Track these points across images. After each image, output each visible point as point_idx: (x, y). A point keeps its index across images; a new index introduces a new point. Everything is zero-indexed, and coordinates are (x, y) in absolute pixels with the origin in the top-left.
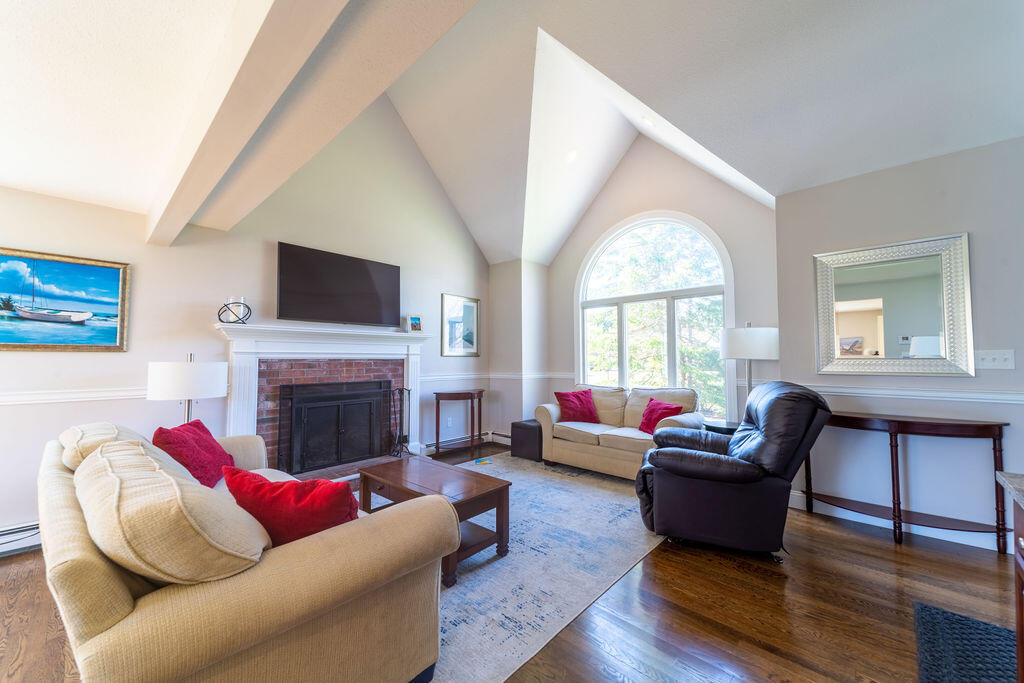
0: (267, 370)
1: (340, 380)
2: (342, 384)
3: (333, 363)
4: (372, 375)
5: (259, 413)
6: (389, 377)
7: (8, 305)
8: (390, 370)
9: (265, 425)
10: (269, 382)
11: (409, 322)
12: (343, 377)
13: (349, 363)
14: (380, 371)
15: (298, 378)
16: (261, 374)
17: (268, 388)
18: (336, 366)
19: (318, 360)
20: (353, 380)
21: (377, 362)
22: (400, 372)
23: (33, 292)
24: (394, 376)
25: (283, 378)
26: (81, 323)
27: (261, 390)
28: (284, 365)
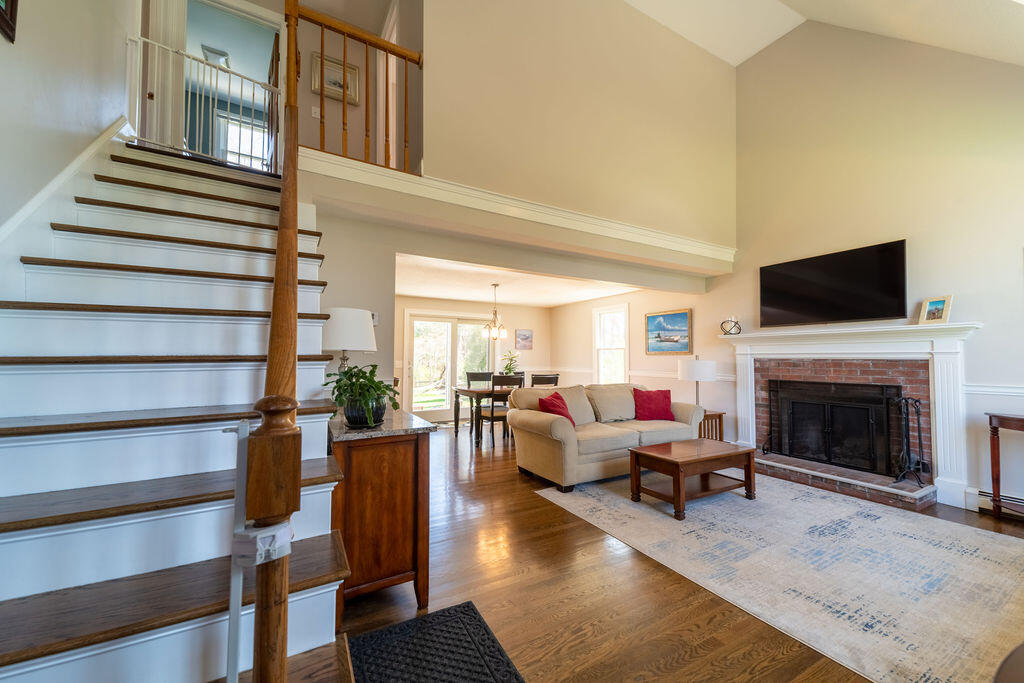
0: (761, 367)
1: (827, 380)
2: (830, 384)
3: (819, 364)
4: (871, 377)
5: (756, 399)
6: (901, 380)
7: (659, 336)
8: (903, 373)
9: (761, 409)
10: (762, 376)
11: (926, 308)
12: (830, 377)
13: (837, 364)
14: (885, 373)
15: (783, 375)
16: (756, 370)
17: (762, 380)
18: (822, 366)
19: (802, 360)
20: (843, 381)
21: (876, 363)
22: (922, 376)
23: (664, 329)
24: (911, 382)
25: (774, 375)
26: (677, 341)
27: (756, 382)
28: (773, 364)
